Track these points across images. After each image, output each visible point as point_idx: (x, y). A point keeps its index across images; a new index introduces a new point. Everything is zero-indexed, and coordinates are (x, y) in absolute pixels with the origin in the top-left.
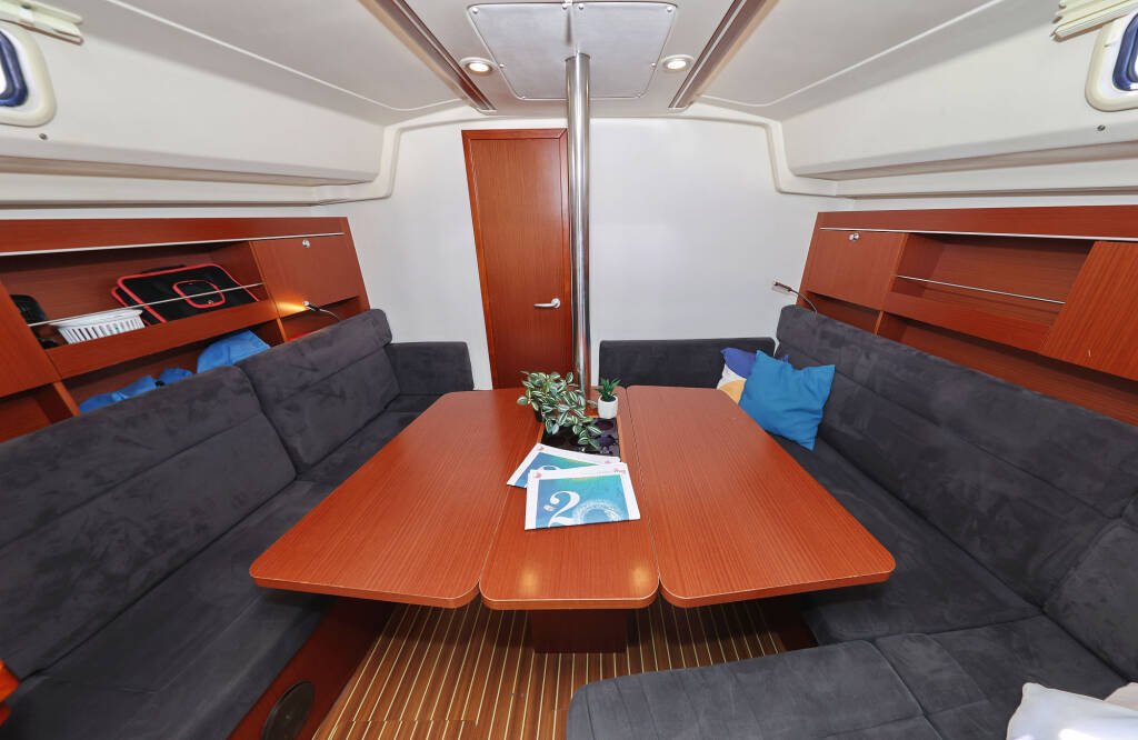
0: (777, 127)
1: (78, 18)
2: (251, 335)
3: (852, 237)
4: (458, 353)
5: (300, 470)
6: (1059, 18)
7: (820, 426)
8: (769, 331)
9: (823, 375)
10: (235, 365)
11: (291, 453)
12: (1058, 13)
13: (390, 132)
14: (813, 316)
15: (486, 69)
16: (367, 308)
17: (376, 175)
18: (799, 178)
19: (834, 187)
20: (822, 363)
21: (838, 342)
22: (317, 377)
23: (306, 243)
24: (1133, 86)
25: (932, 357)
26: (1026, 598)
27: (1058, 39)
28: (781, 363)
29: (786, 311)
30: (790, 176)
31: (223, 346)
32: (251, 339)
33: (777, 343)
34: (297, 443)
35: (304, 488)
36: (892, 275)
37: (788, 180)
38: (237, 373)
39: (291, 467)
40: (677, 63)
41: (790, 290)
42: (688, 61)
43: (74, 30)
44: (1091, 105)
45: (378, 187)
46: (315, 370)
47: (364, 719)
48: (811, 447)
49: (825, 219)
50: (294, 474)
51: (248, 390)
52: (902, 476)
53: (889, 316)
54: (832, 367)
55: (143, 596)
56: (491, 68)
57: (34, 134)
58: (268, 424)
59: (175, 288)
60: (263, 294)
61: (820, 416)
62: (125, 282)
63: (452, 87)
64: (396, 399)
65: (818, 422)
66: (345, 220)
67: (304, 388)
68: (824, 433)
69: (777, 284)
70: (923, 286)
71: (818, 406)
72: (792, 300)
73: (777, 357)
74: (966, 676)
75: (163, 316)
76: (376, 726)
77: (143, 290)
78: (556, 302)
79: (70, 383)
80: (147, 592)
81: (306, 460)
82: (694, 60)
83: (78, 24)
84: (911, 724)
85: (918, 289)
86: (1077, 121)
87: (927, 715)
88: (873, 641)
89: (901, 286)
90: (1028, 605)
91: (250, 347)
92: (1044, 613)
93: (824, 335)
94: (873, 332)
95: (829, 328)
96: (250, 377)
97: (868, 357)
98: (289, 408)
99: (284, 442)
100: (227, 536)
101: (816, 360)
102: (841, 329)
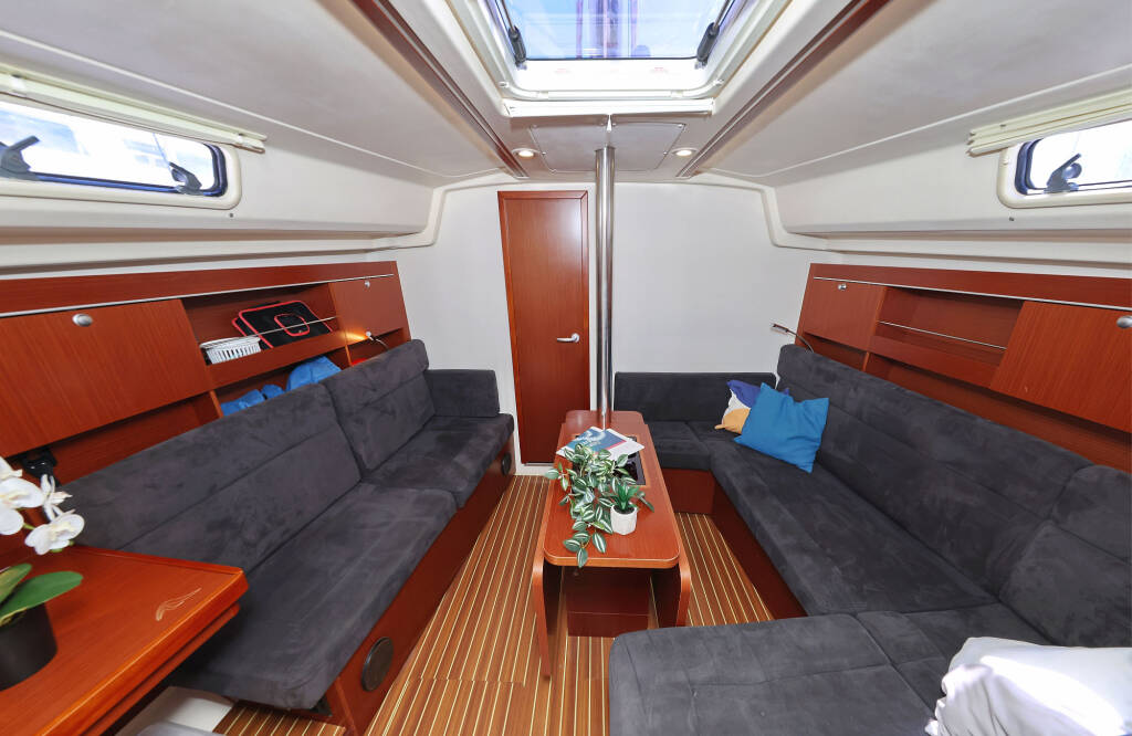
0: (770, 192)
1: (264, 137)
2: (325, 359)
3: (840, 287)
4: (486, 380)
5: (365, 475)
6: (972, 142)
7: (817, 453)
8: (771, 367)
9: (820, 406)
10: (319, 382)
11: (357, 458)
12: (970, 139)
13: (437, 193)
14: (810, 354)
15: (532, 155)
16: (409, 340)
17: (424, 227)
18: (792, 235)
19: (823, 244)
20: (818, 396)
21: (831, 378)
22: (374, 396)
23: (368, 284)
24: (1029, 191)
25: (908, 391)
26: (987, 589)
27: (972, 155)
28: (783, 395)
29: (785, 350)
30: (784, 233)
31: (307, 368)
32: (326, 363)
33: (778, 378)
34: (362, 451)
35: (368, 489)
36: (875, 320)
37: (782, 237)
38: (322, 390)
39: (357, 471)
40: (685, 153)
41: (787, 331)
42: (693, 151)
43: (260, 145)
44: (1002, 202)
45: (425, 237)
46: (374, 390)
47: (430, 677)
48: (809, 470)
49: (817, 270)
50: (358, 478)
51: (328, 404)
52: (887, 493)
53: (874, 356)
54: (827, 399)
55: (264, 560)
56: (535, 154)
57: (226, 214)
58: (341, 434)
59: (276, 320)
60: (337, 326)
61: (818, 444)
62: (243, 314)
63: (491, 157)
64: (433, 418)
65: (816, 450)
66: (394, 263)
67: (366, 405)
68: (821, 459)
69: (775, 326)
70: (904, 332)
71: (817, 435)
72: (791, 340)
73: (779, 389)
74: (927, 640)
75: (271, 342)
76: (441, 683)
77: (257, 322)
78: (575, 337)
79: (220, 392)
80: (267, 558)
81: (368, 466)
82: (698, 150)
83: (263, 141)
84: (879, 669)
85: (900, 334)
86: (994, 213)
87: (894, 664)
88: (854, 615)
89: (882, 331)
90: (987, 595)
91: (326, 370)
92: (1000, 601)
93: (819, 371)
94: (861, 369)
95: (823, 366)
96: (330, 393)
97: (855, 390)
98: (357, 421)
99: (352, 448)
100: (315, 522)
101: (812, 393)
102: (833, 366)
